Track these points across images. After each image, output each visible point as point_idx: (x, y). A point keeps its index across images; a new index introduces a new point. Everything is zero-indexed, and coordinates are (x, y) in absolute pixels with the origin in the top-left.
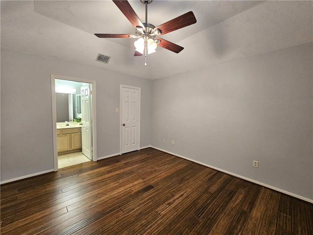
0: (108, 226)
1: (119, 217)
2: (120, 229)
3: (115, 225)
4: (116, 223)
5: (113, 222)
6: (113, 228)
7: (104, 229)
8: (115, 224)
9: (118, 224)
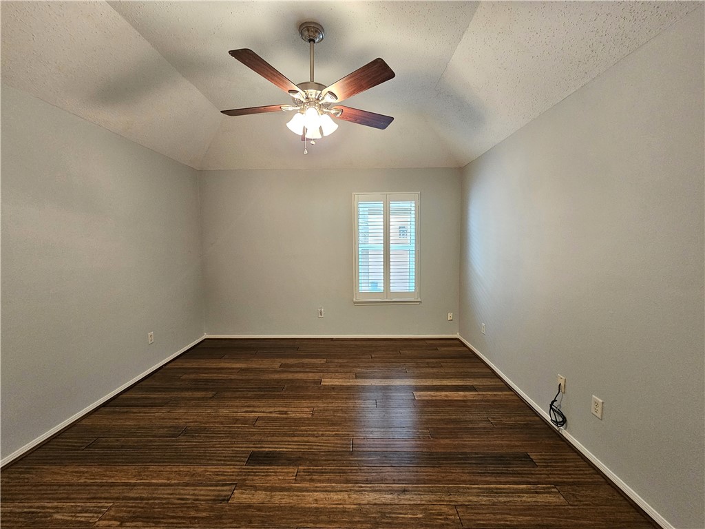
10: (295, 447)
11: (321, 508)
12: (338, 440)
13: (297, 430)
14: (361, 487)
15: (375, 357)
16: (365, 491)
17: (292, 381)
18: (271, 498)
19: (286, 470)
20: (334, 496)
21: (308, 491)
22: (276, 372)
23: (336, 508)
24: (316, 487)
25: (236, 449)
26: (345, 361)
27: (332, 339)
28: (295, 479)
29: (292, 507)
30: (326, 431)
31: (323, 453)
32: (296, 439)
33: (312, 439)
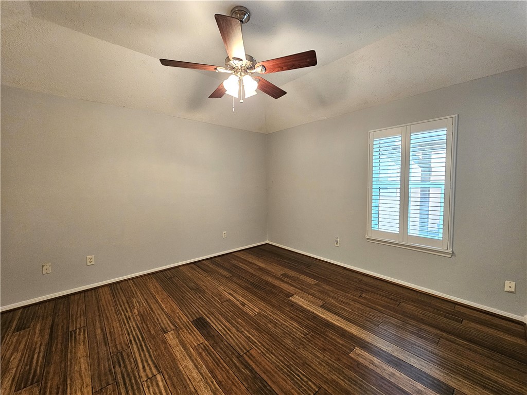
0: (278, 362)
1: (262, 352)
2: (282, 347)
3: (276, 354)
4: (272, 353)
5: (271, 358)
6: (281, 355)
7: (283, 367)
8: (274, 355)
9: (273, 351)
10: (220, 328)
11: (182, 373)
12: (245, 341)
13: (234, 319)
14: (212, 383)
15: (364, 298)
16: (210, 386)
17: (274, 286)
18: (175, 347)
19: (199, 338)
20: (195, 374)
21: (190, 358)
22: (275, 277)
23: (186, 381)
24: (196, 360)
25: (200, 311)
26: (331, 289)
27: (345, 268)
28: (195, 346)
29: (174, 359)
30: (247, 331)
31: (226, 343)
32: (227, 324)
33: (234, 330)
